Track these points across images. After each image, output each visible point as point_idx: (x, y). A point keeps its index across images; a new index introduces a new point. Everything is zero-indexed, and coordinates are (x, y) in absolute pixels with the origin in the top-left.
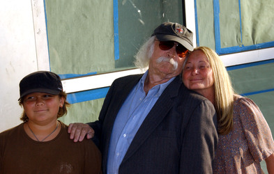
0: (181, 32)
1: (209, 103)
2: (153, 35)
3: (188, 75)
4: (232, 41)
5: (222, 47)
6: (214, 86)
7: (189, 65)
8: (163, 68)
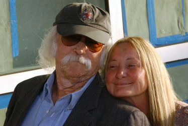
0: (90, 17)
1: (141, 115)
2: (54, 25)
3: (112, 77)
4: (172, 28)
5: (158, 36)
6: (147, 92)
7: (112, 63)
8: (71, 72)
